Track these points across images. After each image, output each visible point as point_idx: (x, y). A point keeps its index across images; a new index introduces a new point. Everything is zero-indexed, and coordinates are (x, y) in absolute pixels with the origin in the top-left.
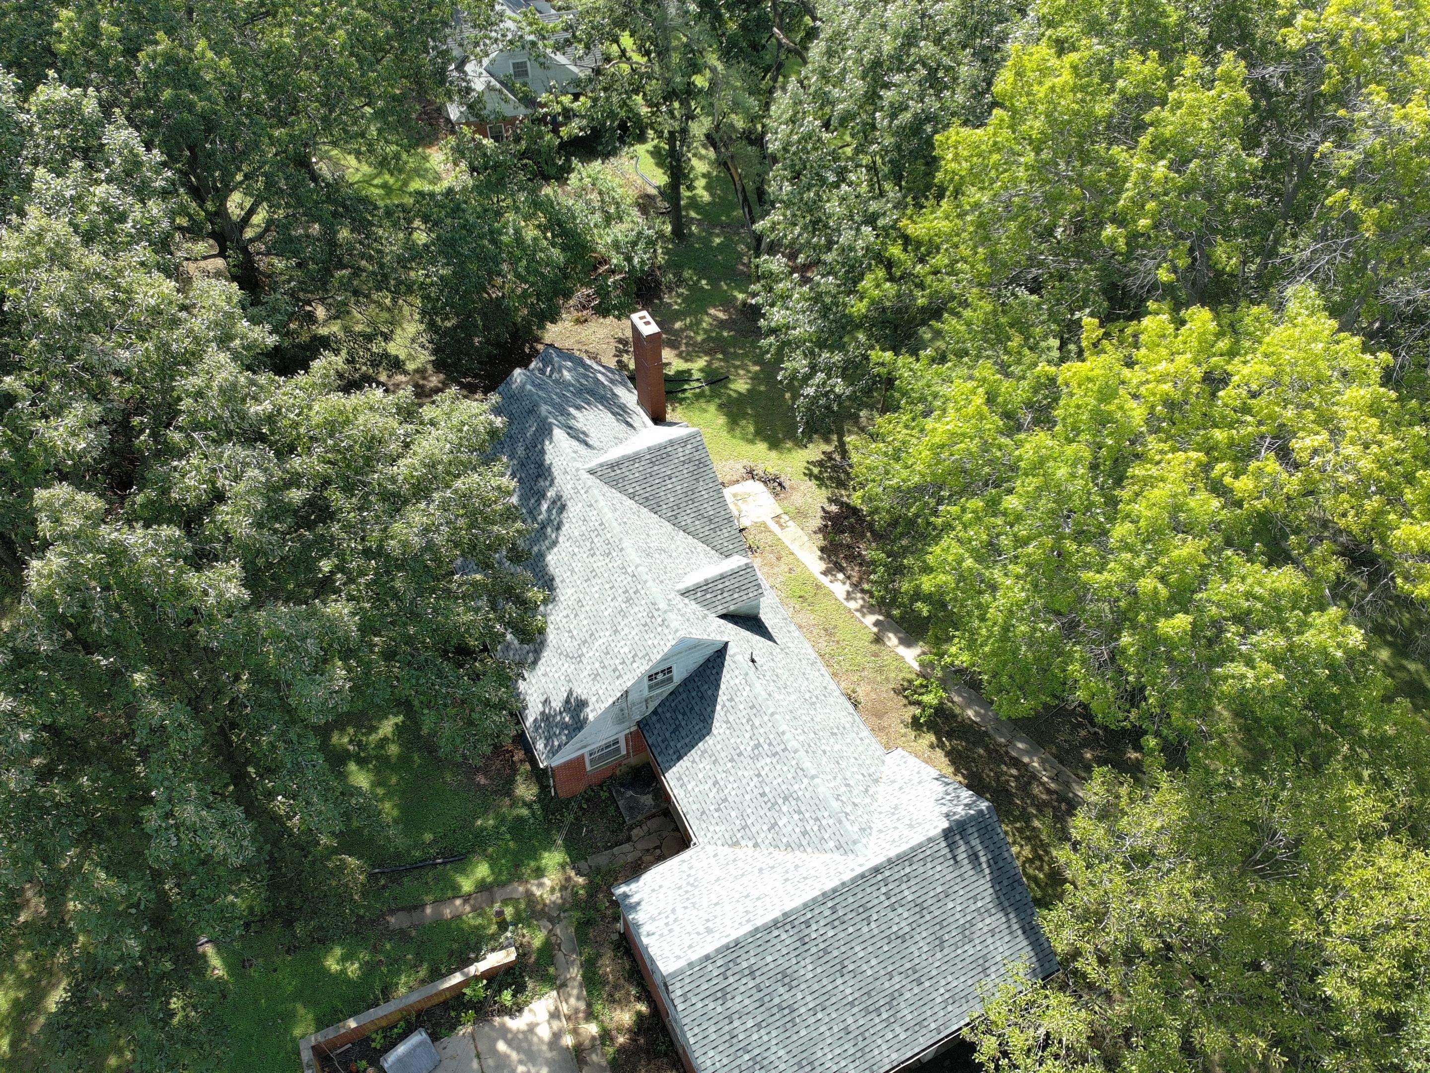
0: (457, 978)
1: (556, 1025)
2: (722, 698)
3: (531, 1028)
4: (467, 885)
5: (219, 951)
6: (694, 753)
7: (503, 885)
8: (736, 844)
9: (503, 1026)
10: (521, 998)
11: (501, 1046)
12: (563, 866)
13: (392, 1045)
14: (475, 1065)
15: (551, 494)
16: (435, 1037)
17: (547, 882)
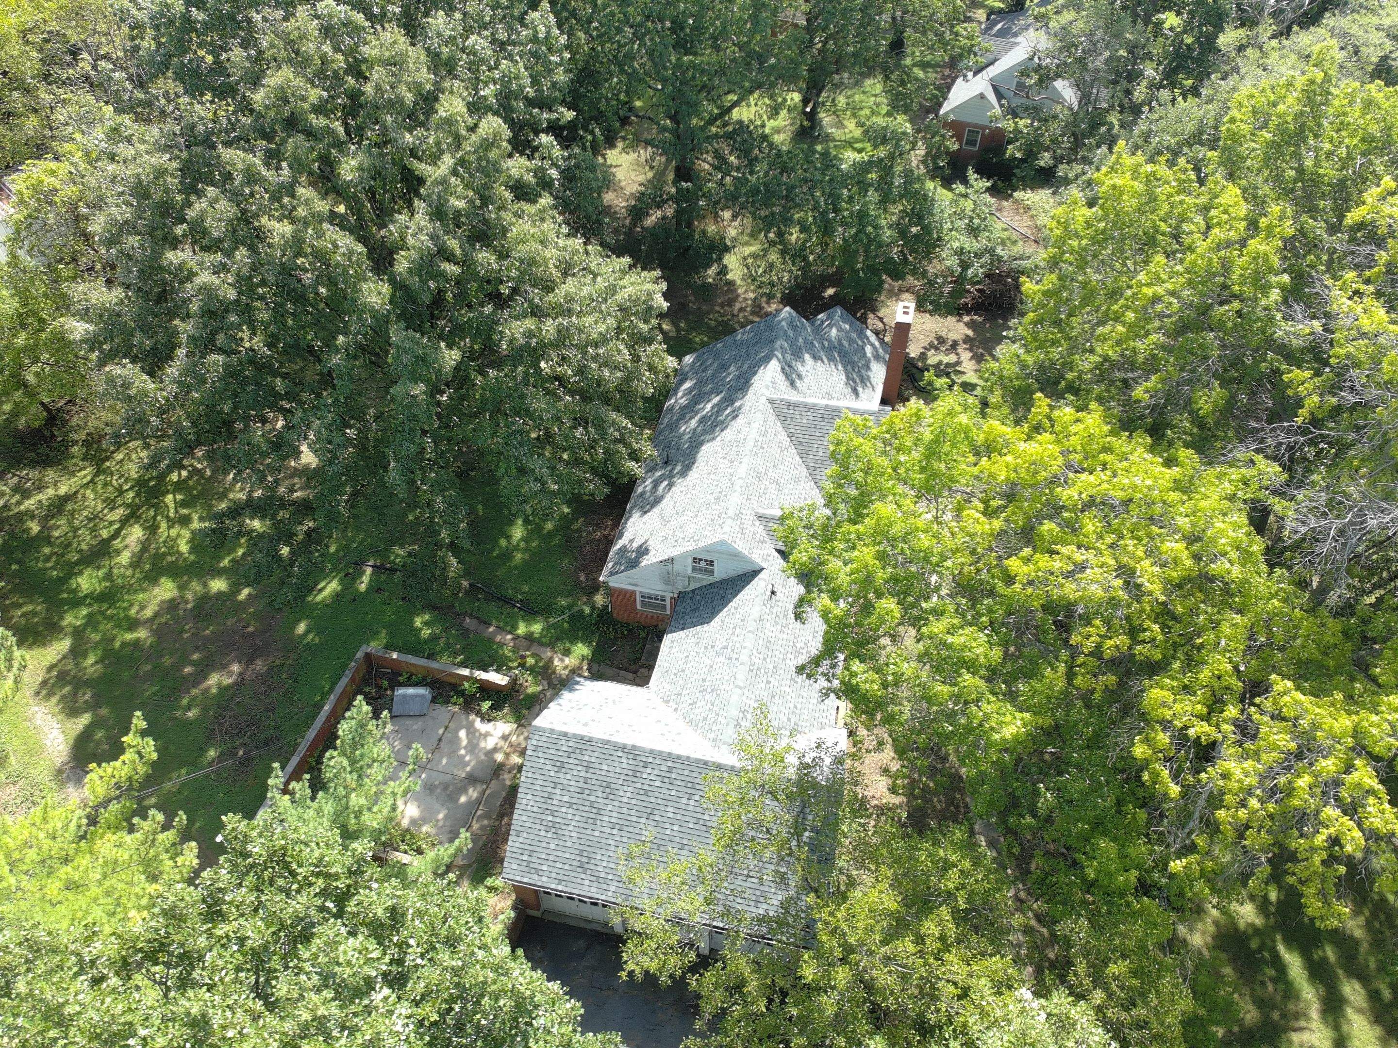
0: (466, 672)
1: (501, 743)
2: (732, 604)
3: (487, 735)
4: (522, 629)
5: (373, 574)
6: (691, 631)
7: (541, 644)
8: (667, 702)
9: (473, 721)
10: (495, 713)
11: (462, 734)
12: (583, 658)
13: (409, 683)
14: (441, 731)
15: (737, 404)
16: (434, 700)
17: (567, 661)
